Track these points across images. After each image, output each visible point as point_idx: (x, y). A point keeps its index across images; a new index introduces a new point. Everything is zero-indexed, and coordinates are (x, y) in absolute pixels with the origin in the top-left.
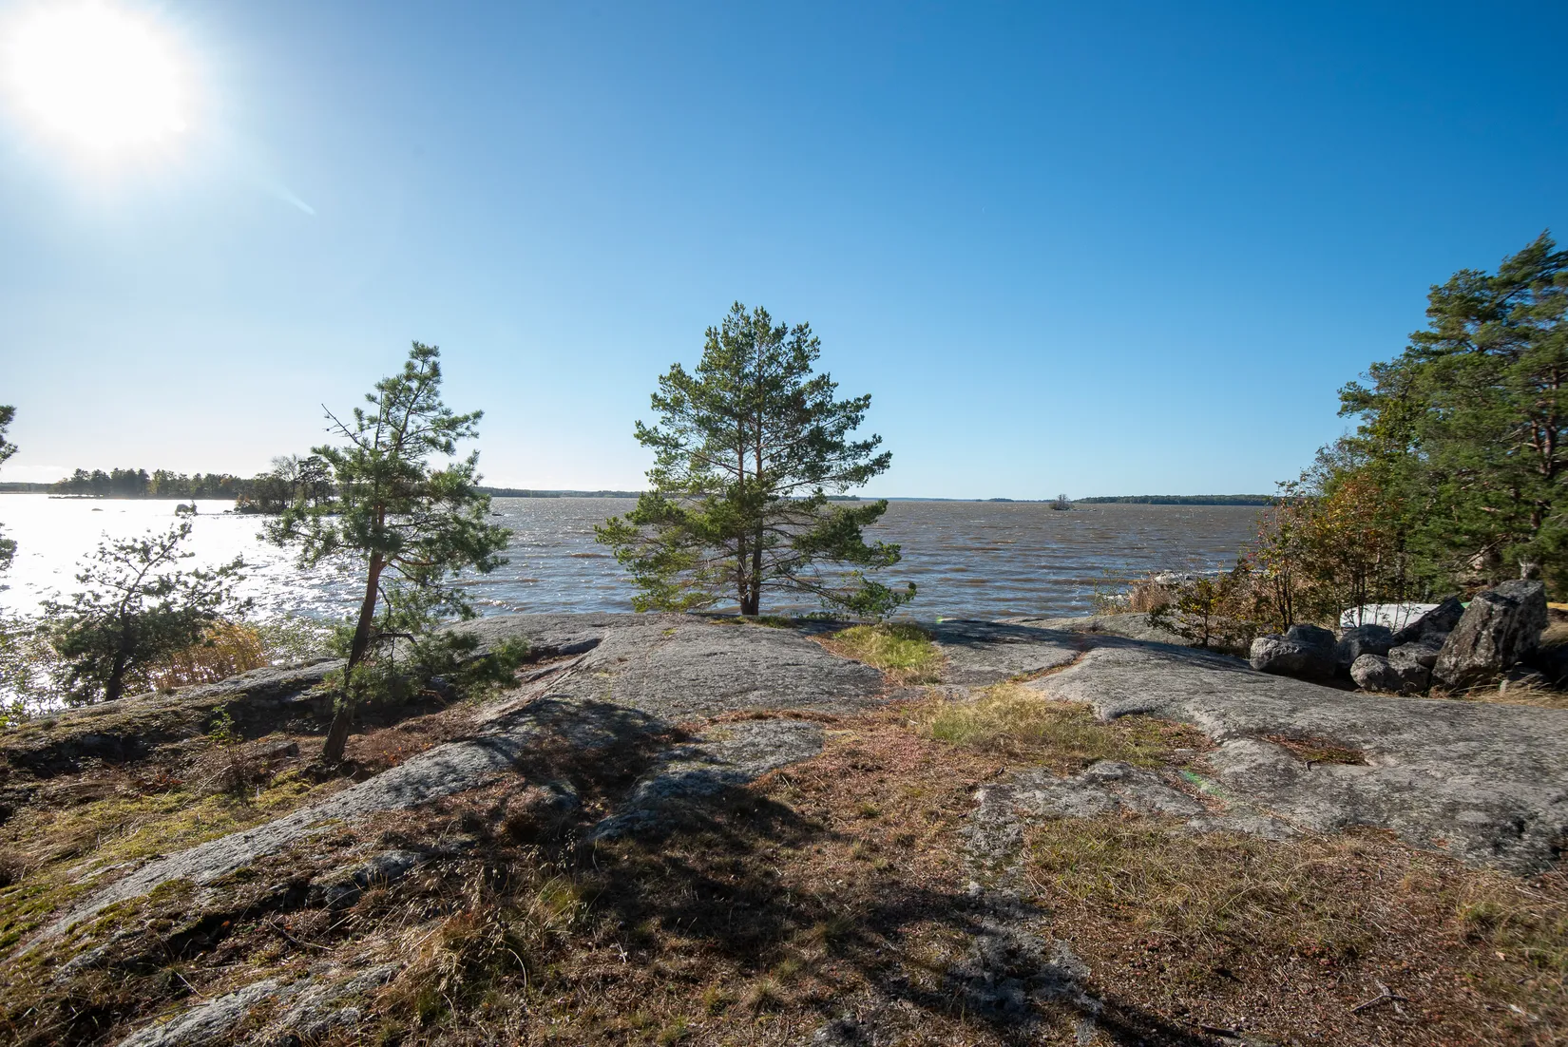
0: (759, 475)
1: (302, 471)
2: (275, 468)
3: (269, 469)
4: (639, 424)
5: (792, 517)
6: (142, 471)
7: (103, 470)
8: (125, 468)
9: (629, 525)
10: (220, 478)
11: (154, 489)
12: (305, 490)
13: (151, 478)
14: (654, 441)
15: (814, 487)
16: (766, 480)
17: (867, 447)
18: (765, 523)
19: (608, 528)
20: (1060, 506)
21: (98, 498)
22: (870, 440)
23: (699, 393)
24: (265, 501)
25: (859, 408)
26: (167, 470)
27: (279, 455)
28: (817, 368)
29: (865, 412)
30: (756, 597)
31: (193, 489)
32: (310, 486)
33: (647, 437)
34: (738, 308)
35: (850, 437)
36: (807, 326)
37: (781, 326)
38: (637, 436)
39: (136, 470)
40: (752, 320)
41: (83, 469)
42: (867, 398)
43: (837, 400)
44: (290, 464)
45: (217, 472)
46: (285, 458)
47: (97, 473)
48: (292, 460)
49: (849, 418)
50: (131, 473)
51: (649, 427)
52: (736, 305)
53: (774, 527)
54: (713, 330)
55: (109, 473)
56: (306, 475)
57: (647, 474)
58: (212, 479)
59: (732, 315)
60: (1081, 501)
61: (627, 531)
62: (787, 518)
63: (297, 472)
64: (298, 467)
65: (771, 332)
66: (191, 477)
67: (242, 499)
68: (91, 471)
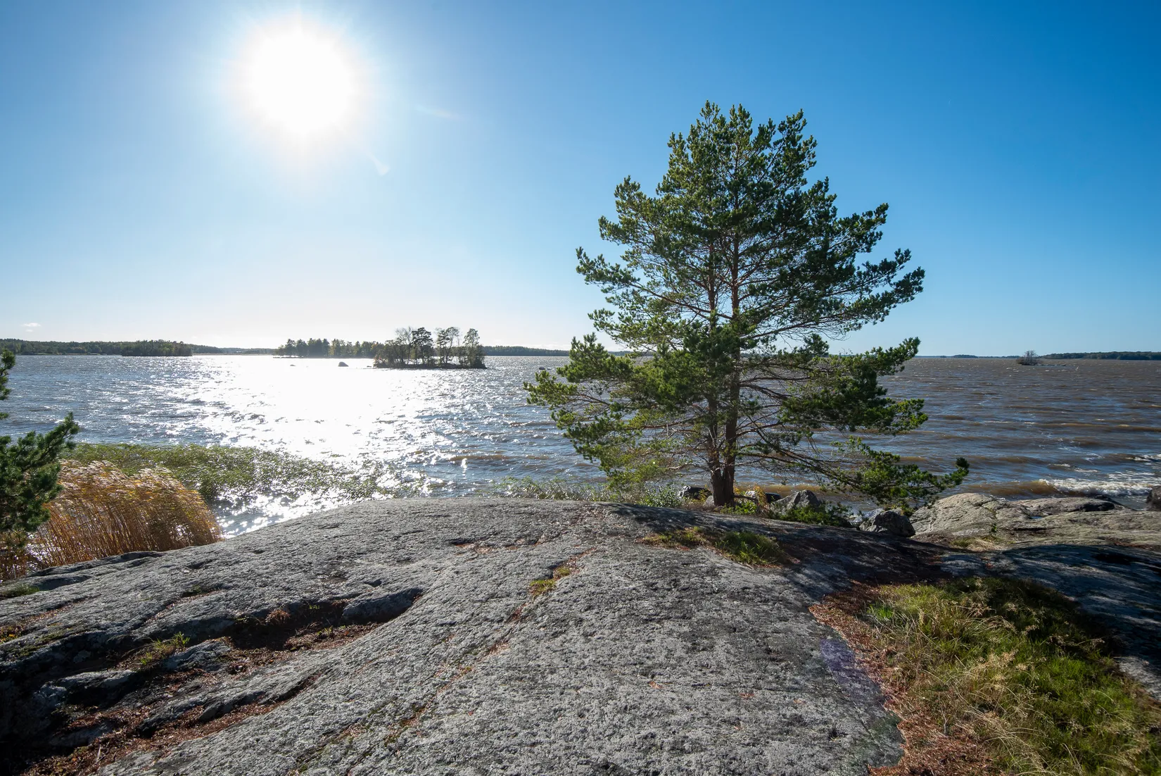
0: (735, 318)
1: (414, 338)
2: (398, 336)
3: (394, 337)
4: (580, 252)
5: (776, 370)
6: (325, 340)
7: (303, 340)
8: (315, 338)
9: (563, 381)
10: (371, 344)
11: (332, 352)
12: (416, 352)
13: (331, 344)
14: (600, 277)
15: (808, 332)
16: (744, 323)
17: (888, 267)
18: (742, 378)
19: (537, 385)
20: (1028, 361)
21: (300, 357)
22: (891, 258)
23: (655, 212)
24: (391, 360)
25: (870, 224)
26: (340, 339)
27: (400, 327)
28: (812, 177)
29: (879, 228)
30: (730, 471)
31: (355, 352)
32: (419, 349)
33: (592, 271)
34: (709, 109)
35: (860, 261)
36: (801, 115)
37: (767, 124)
38: (579, 270)
39: (322, 340)
40: (728, 122)
41: (292, 339)
42: (883, 209)
43: (841, 216)
44: (406, 334)
45: (370, 340)
46: (404, 329)
47: (300, 341)
48: (408, 330)
49: (859, 237)
50: (319, 341)
51: (593, 257)
52: (708, 105)
53: (753, 383)
54: (677, 138)
55: (306, 341)
56: (416, 341)
57: (591, 316)
58: (367, 345)
59: (702, 120)
60: (1046, 357)
61: (562, 389)
62: (770, 372)
63: (411, 339)
64: (411, 336)
65: (752, 138)
66: (354, 344)
67: (377, 358)
68: (296, 341)
